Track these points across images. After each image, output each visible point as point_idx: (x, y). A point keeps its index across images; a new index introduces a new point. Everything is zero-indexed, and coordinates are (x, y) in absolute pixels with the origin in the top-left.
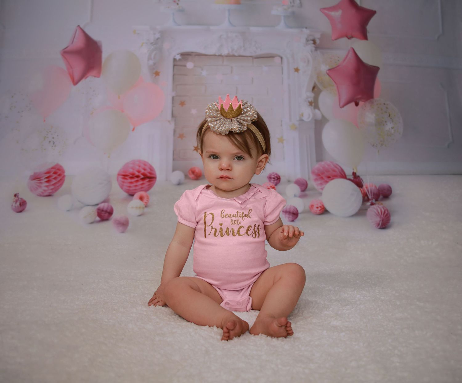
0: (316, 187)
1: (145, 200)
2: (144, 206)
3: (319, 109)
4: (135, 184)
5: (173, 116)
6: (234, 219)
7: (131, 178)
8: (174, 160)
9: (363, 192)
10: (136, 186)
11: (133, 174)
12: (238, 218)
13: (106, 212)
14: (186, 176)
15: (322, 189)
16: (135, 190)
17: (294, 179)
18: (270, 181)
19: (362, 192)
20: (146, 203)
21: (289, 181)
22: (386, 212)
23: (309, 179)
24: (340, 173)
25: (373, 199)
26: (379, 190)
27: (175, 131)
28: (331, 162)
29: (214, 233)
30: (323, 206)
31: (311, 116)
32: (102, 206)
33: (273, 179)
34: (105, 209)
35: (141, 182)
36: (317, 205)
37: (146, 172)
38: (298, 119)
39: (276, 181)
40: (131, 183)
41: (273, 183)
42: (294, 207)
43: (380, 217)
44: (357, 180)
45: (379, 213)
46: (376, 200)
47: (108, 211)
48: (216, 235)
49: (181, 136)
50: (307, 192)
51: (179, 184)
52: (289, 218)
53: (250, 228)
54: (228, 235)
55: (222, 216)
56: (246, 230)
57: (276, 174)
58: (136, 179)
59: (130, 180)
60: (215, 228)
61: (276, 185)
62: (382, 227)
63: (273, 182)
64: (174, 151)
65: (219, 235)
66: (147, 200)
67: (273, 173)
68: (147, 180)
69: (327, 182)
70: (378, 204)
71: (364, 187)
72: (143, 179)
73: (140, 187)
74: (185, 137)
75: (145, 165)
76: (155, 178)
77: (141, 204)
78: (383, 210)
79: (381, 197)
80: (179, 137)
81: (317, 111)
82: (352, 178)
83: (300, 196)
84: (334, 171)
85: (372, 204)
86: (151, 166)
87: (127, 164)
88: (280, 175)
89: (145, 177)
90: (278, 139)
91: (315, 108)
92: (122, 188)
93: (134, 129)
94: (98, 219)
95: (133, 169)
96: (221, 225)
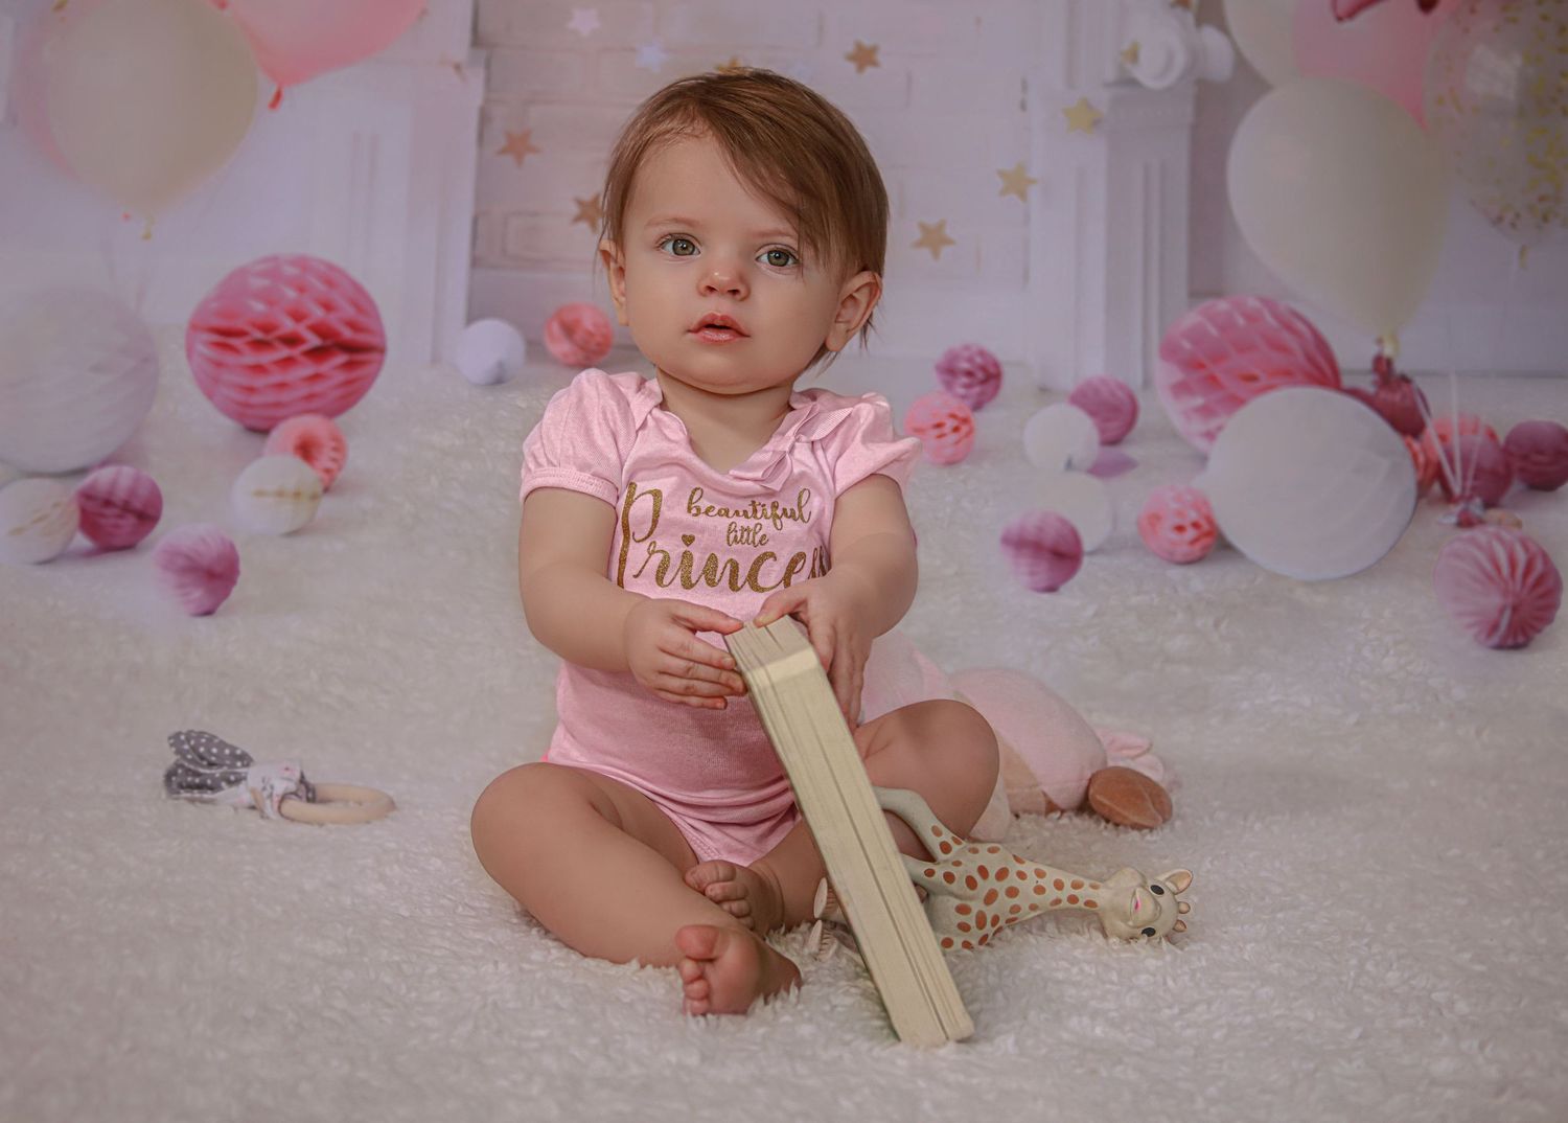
0: (1178, 422)
1: (325, 459)
2: (319, 489)
3: (1223, 28)
4: (277, 377)
5: (477, 39)
6: (742, 522)
7: (259, 345)
8: (475, 262)
9: (1421, 459)
10: (282, 386)
11: (267, 328)
12: (757, 521)
13: (126, 508)
14: (535, 349)
15: (1210, 436)
16: (277, 405)
17: (1069, 383)
18: (949, 386)
19: (1415, 457)
20: (328, 471)
21: (1045, 392)
22: (1539, 567)
23: (1147, 383)
24: (1310, 359)
25: (1470, 498)
26: (1505, 451)
27: (484, 118)
28: (1268, 303)
29: (658, 572)
30: (1210, 520)
31: (1180, 60)
32: (103, 477)
33: (964, 380)
34: (121, 494)
35: (307, 369)
36: (1180, 514)
37: (334, 321)
38: (1110, 74)
39: (977, 389)
40: (259, 369)
41: (963, 397)
42: (1063, 522)
43: (1505, 593)
44: (1397, 397)
45: (1498, 568)
46: (1490, 504)
47: (137, 504)
48: (666, 581)
49: (518, 146)
50: (1130, 450)
51: (499, 380)
52: (1032, 574)
53: (801, 563)
54: (711, 583)
55: (694, 511)
56: (784, 571)
57: (982, 353)
58: (284, 352)
59: (250, 358)
60: (663, 551)
61: (978, 406)
62: (1510, 642)
63: (961, 391)
64: (475, 222)
65: (678, 580)
66: (334, 460)
67: (967, 348)
68: (341, 358)
69: (1236, 402)
70: (1499, 523)
71: (1431, 431)
72: (317, 354)
73: (305, 390)
74: (534, 150)
75: (330, 283)
76: (380, 350)
77: (304, 474)
78: (1522, 557)
79: (1517, 486)
80: (503, 151)
81: (1211, 37)
82: (1367, 384)
83: (1100, 470)
84: (1281, 348)
85: (1466, 522)
86: (358, 288)
87: (241, 273)
88: (1001, 357)
89: (329, 342)
90: (1001, 174)
91: (1200, 21)
92: (210, 395)
93: (278, 96)
94: (82, 541)
95: (270, 303)
96: (688, 540)
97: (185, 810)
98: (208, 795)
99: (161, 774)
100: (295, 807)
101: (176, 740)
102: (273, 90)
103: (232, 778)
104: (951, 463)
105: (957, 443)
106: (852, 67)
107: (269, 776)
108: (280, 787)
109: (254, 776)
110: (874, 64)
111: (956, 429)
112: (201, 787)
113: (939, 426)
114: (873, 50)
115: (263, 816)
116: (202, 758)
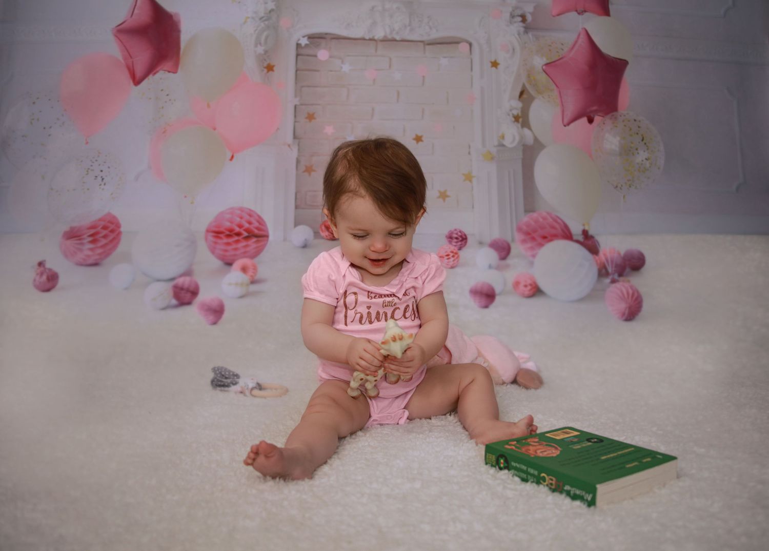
0: (523, 252)
1: (250, 272)
2: (249, 281)
3: (530, 128)
4: (234, 246)
5: (295, 137)
6: (387, 299)
7: (229, 236)
8: (297, 207)
9: (599, 262)
10: (236, 249)
11: (231, 230)
12: (392, 298)
13: (188, 290)
14: (317, 235)
15: (534, 256)
16: (235, 255)
17: (488, 240)
18: (450, 242)
19: (596, 261)
20: (252, 276)
21: (481, 243)
22: (636, 295)
23: (513, 240)
24: (563, 230)
25: (614, 273)
26: (624, 259)
27: (298, 161)
28: (549, 214)
29: (359, 320)
30: (535, 283)
31: (517, 139)
32: (180, 281)
33: (455, 240)
34: (186, 286)
35: (244, 243)
36: (526, 281)
37: (252, 227)
38: (496, 143)
39: (460, 243)
40: (228, 244)
41: (455, 246)
42: (489, 285)
43: (626, 303)
44: (590, 242)
45: (624, 295)
46: (620, 275)
47: (191, 289)
48: (363, 322)
49: (309, 170)
50: (508, 261)
51: (305, 246)
52: (480, 302)
53: (408, 308)
54: (379, 320)
55: (370, 298)
56: (403, 312)
57: (460, 232)
58: (236, 238)
59: (225, 240)
60: (360, 313)
61: (460, 249)
62: (629, 318)
63: (454, 244)
64: (296, 194)
65: (367, 322)
66: (253, 272)
67: (456, 230)
68: (254, 239)
69: (541, 245)
70: (623, 281)
71: (601, 253)
72: (247, 238)
73: (243, 250)
74: (314, 171)
75: (250, 216)
76: (267, 236)
77: (245, 278)
78: (631, 292)
79: (628, 270)
80: (304, 172)
81: (526, 131)
82: (581, 238)
83: (498, 268)
84: (553, 227)
85: (613, 281)
86: (259, 217)
87: (222, 213)
88: (466, 233)
89: (250, 234)
90: (464, 174)
91: (523, 126)
92: (213, 252)
93: (232, 157)
94: (174, 302)
95: (232, 222)
96: (369, 307)
97: (219, 394)
98: (226, 389)
99: (209, 381)
100: (256, 392)
101: (214, 370)
102: (231, 155)
103: (234, 382)
104: (452, 267)
105: (454, 261)
106: (415, 142)
107: (246, 382)
108: (251, 385)
109: (241, 382)
110: (422, 141)
111: (453, 256)
112: (224, 386)
113: (448, 255)
114: (421, 137)
115: (245, 395)
116: (223, 375)
